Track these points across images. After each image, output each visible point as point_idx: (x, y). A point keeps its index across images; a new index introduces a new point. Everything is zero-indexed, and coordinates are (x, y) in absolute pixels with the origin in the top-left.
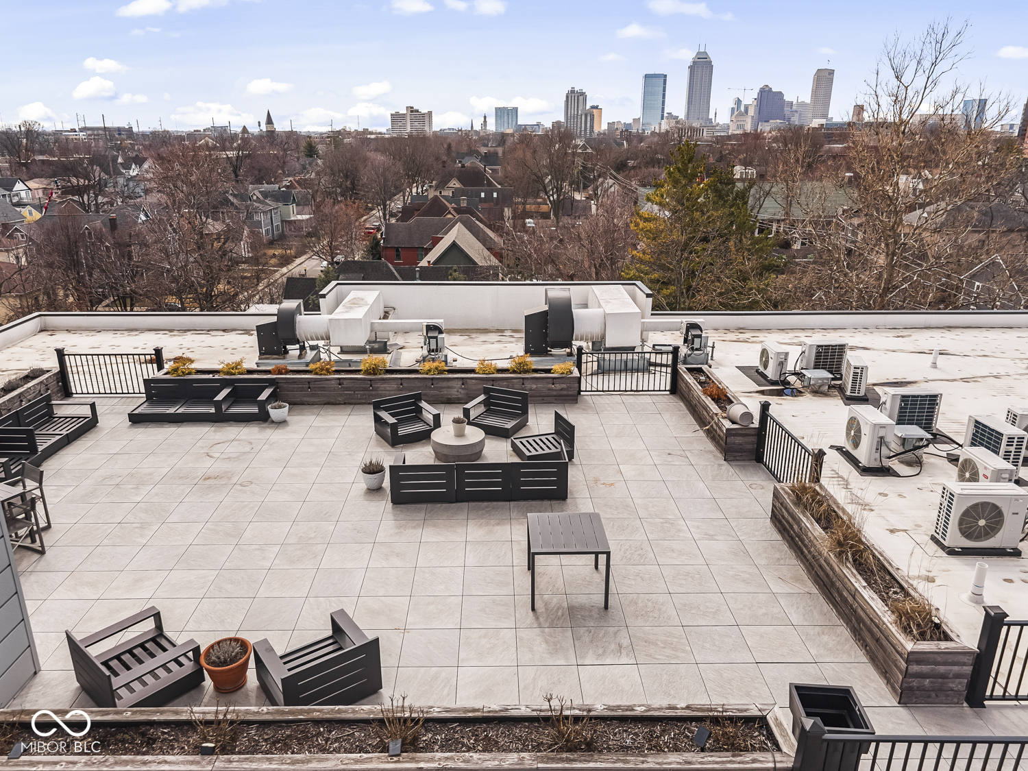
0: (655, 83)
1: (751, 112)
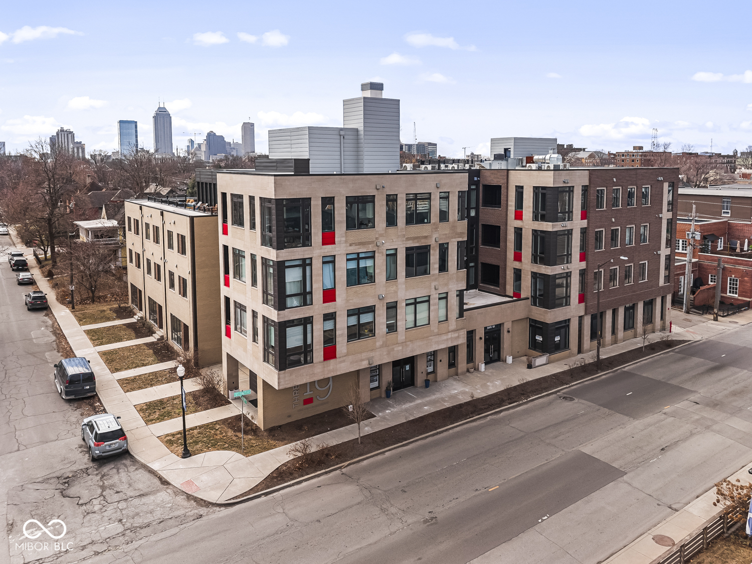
0: (128, 127)
1: (203, 148)
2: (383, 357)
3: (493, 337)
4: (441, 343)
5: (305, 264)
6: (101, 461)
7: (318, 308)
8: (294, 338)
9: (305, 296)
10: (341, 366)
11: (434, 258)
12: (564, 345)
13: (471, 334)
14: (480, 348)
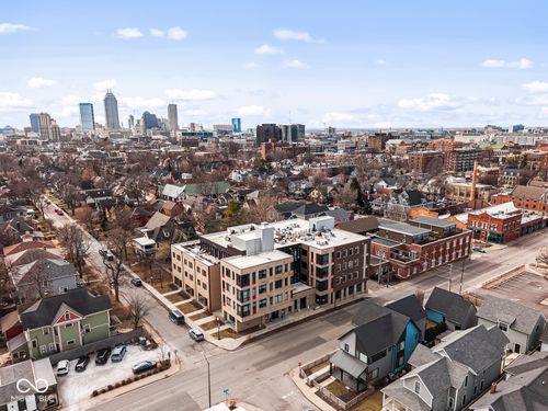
0: (86, 109)
2: (269, 312)
3: (303, 301)
4: (286, 306)
5: (248, 290)
6: (198, 341)
7: (251, 301)
8: (246, 309)
9: (248, 298)
10: (258, 315)
11: (283, 283)
12: (326, 302)
13: (296, 301)
14: (299, 305)
